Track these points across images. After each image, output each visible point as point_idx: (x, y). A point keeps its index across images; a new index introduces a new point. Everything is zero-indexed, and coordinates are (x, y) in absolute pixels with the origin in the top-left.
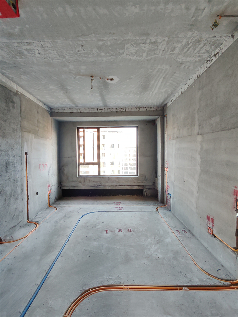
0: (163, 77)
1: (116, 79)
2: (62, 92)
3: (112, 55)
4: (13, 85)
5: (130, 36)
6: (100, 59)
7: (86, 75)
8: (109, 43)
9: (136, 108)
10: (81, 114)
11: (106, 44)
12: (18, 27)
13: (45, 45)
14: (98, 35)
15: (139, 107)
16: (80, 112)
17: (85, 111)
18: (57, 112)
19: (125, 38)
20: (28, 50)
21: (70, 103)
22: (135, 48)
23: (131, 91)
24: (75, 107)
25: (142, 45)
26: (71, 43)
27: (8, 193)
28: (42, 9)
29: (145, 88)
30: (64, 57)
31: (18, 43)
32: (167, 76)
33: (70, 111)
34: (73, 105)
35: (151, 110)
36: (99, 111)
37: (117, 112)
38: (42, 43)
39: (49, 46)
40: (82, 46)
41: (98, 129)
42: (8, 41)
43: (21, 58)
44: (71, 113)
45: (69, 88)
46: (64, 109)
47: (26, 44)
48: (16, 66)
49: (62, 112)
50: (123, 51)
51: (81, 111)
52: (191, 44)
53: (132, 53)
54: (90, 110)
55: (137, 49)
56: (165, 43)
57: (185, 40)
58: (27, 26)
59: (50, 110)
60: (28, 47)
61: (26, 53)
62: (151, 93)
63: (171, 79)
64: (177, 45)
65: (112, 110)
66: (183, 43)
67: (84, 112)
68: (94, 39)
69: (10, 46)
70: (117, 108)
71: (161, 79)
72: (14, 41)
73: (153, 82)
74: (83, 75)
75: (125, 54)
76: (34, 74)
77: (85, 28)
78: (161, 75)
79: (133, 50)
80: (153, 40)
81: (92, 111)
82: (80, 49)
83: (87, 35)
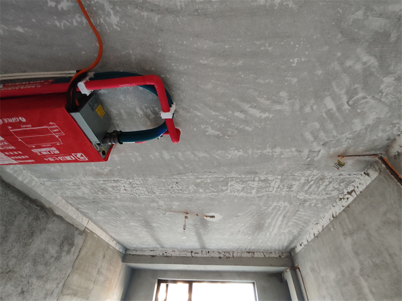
0: (282, 215)
1: (218, 217)
2: (145, 230)
3: (213, 192)
4: (84, 221)
5: (233, 175)
6: (197, 195)
7: (179, 212)
8: (209, 181)
9: (249, 252)
10: (167, 259)
11: (205, 182)
12: (108, 168)
13: (134, 183)
14: (196, 174)
15: (253, 251)
16: (166, 257)
17: (174, 254)
18: (133, 255)
19: (228, 177)
20: (113, 187)
21: (153, 243)
22: (241, 185)
23: (239, 231)
24: (160, 249)
25: (249, 182)
26: (164, 180)
28: (137, 154)
29: (259, 227)
30: (154, 193)
31: (104, 181)
32: (288, 214)
33: (152, 253)
34: (158, 246)
35: (272, 256)
36: (193, 255)
37: (220, 258)
38: (131, 181)
39: (138, 182)
40: (177, 183)
41: (190, 283)
42: (94, 179)
43: (103, 193)
44: (153, 256)
45: (154, 225)
46: (144, 250)
47: (113, 182)
48: (95, 202)
49: (140, 255)
50: (226, 187)
51: (168, 255)
52: (313, 182)
53: (238, 190)
54: (181, 253)
55: (243, 186)
56: (279, 181)
57: (303, 178)
58: (119, 167)
59: (124, 252)
60: (114, 185)
61: (110, 189)
62: (268, 234)
63: (295, 217)
64: (294, 183)
65: (213, 255)
66: (302, 181)
67: (171, 257)
68: (191, 177)
69: (95, 184)
70: (221, 251)
71: (281, 218)
72: (100, 179)
73: (269, 221)
74: (175, 212)
75: (229, 191)
76: (114, 209)
77: (181, 168)
78: (279, 213)
79: (239, 187)
80: (263, 178)
81: (183, 254)
82: (174, 186)
83: (183, 174)
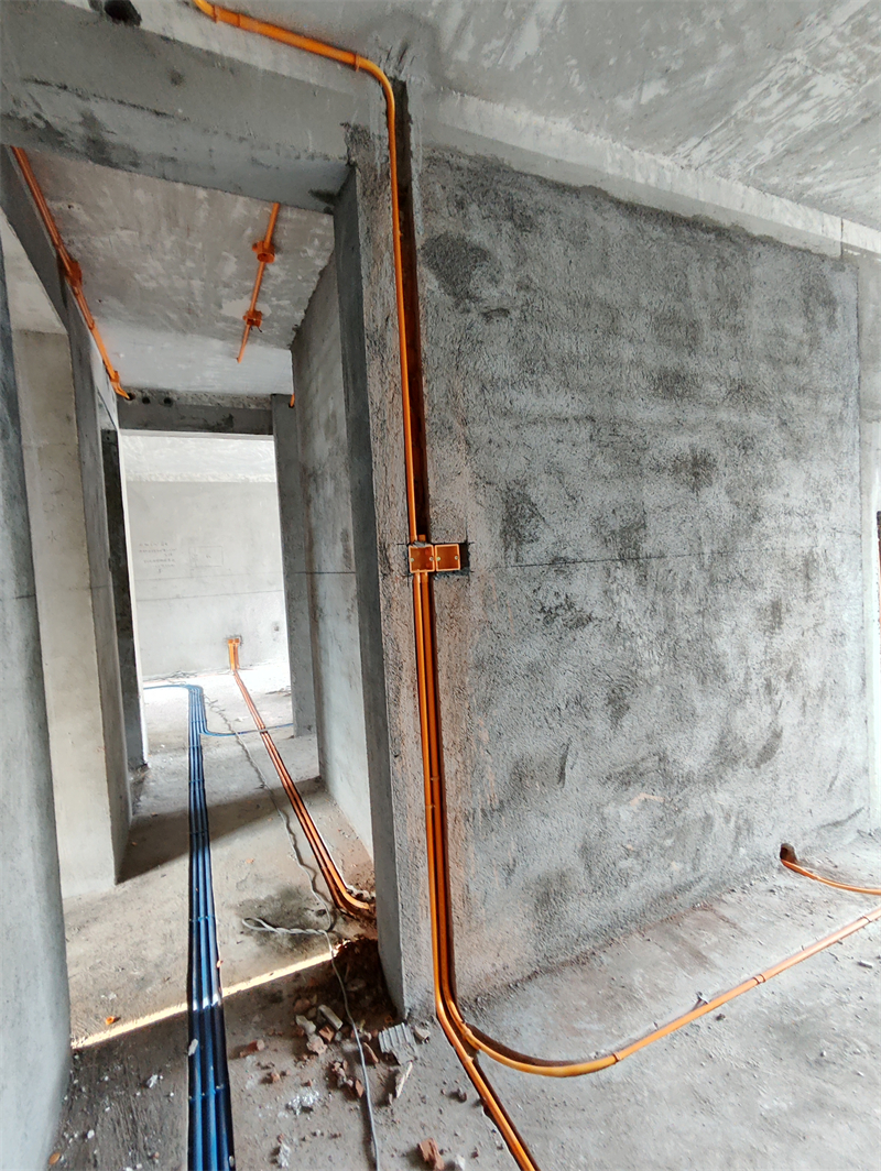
4: (831, 228)
27: (814, 684)
